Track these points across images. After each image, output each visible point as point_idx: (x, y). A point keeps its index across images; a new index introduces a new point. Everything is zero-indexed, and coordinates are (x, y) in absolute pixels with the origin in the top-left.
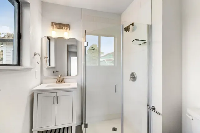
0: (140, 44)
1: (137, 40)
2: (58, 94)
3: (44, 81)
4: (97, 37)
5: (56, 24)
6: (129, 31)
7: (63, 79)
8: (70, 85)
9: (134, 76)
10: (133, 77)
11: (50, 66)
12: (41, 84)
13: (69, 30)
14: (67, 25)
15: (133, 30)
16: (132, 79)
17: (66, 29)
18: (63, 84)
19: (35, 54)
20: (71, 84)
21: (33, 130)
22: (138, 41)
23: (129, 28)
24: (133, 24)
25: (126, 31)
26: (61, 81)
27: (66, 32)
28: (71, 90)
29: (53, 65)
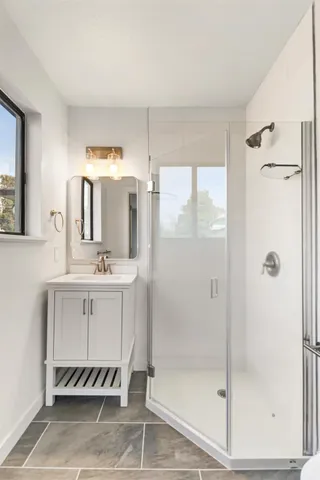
0: (288, 177)
1: (270, 165)
2: (93, 296)
3: (72, 268)
4: (190, 169)
5: (94, 149)
6: (260, 146)
7: (109, 265)
8: (119, 278)
9: (274, 261)
10: (272, 265)
11: (92, 239)
12: (68, 273)
13: (122, 158)
14: (115, 148)
15: (273, 142)
16: (269, 269)
17: (114, 158)
18: (108, 275)
19: (52, 214)
20: (123, 276)
21: (46, 362)
22: (273, 168)
23: (258, 139)
24: (271, 127)
25: (251, 146)
26: (104, 269)
27: (114, 163)
28: (120, 288)
29: (98, 237)
